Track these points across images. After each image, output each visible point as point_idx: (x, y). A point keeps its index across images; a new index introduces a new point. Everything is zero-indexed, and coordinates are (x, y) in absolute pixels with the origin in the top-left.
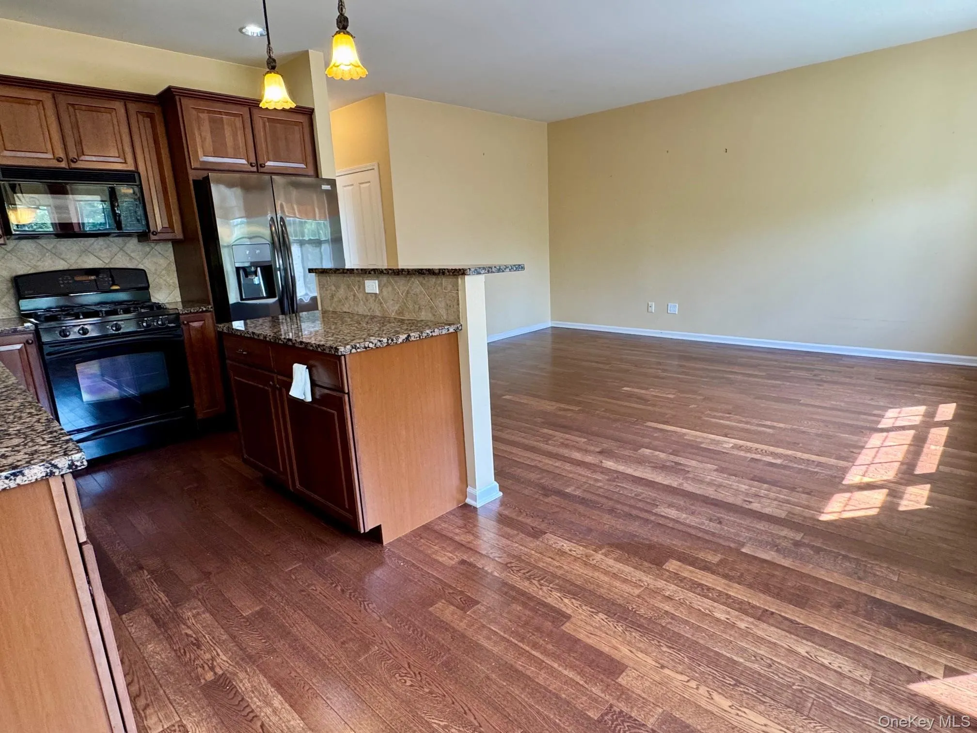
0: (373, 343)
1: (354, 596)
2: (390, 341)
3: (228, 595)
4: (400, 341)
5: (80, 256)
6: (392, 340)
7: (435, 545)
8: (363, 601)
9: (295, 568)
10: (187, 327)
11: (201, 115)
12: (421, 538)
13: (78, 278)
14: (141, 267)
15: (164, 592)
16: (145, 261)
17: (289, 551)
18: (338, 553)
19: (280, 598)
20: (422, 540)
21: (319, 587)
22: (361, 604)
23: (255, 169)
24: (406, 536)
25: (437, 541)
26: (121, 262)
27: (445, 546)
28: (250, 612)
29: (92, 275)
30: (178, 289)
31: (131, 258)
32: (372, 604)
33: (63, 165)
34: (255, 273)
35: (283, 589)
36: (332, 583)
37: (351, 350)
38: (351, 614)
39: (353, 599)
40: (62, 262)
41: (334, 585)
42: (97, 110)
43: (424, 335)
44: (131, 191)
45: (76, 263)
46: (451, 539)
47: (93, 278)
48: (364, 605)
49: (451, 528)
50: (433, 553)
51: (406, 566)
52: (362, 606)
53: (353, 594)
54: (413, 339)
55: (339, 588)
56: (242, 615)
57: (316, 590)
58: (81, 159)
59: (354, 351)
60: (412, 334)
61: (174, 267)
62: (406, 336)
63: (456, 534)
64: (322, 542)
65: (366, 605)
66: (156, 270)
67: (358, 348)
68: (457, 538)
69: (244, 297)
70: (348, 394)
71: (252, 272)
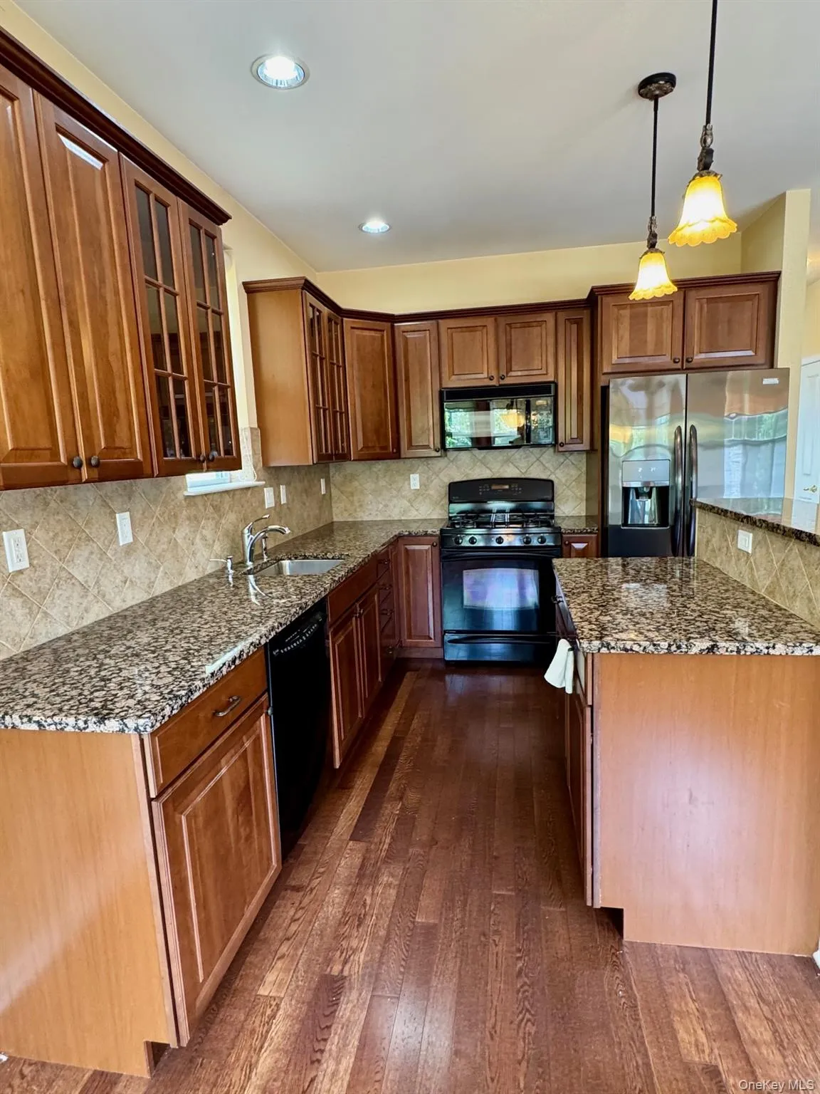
0: (640, 646)
1: (524, 992)
2: (673, 648)
3: (426, 882)
4: (694, 650)
5: (502, 466)
6: (679, 647)
7: (693, 1001)
8: (528, 1010)
9: (503, 896)
10: (568, 547)
11: (621, 312)
12: (683, 970)
13: (494, 487)
14: (552, 478)
15: (392, 838)
16: (558, 471)
17: (517, 866)
18: (563, 909)
19: (459, 925)
20: (681, 975)
21: (502, 946)
22: (521, 1012)
23: (679, 366)
24: (664, 948)
25: (702, 995)
26: (536, 473)
27: (709, 1015)
28: (423, 920)
29: (506, 484)
30: (585, 502)
31: (546, 468)
32: (534, 1025)
33: (494, 383)
34: (649, 495)
35: (470, 915)
36: (519, 950)
37: (599, 649)
38: (499, 1018)
39: (520, 995)
40: (488, 471)
41: (518, 955)
42: (528, 325)
43: (749, 649)
44: (545, 403)
45: (498, 472)
46: (728, 1009)
47: (507, 487)
48: (523, 1018)
49: (747, 989)
50: (680, 1013)
51: (623, 1000)
52: (521, 1016)
53: (526, 988)
54: (722, 651)
55: (520, 964)
56: (414, 918)
57: (496, 945)
58: (510, 374)
59: (604, 650)
60: (721, 644)
61: (584, 478)
62: (708, 644)
63: (745, 1007)
64: (559, 880)
65: (525, 1020)
66: (566, 481)
67: (613, 648)
68: (740, 1016)
69: (629, 522)
70: (592, 707)
71: (645, 493)
